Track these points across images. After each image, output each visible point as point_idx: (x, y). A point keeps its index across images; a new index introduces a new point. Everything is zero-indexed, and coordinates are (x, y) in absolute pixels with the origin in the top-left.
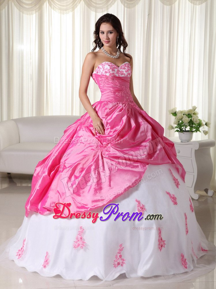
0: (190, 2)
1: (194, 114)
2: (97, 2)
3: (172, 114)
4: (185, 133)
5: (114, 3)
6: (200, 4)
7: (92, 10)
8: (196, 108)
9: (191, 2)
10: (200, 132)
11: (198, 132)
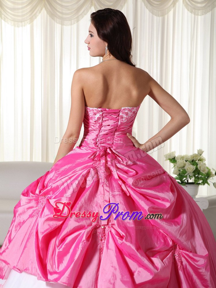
0: (189, 12)
1: (200, 160)
2: (64, 12)
3: (169, 161)
4: (188, 187)
5: (87, 13)
6: (203, 15)
7: (57, 22)
8: (202, 152)
9: (191, 12)
10: (209, 184)
11: (206, 184)
